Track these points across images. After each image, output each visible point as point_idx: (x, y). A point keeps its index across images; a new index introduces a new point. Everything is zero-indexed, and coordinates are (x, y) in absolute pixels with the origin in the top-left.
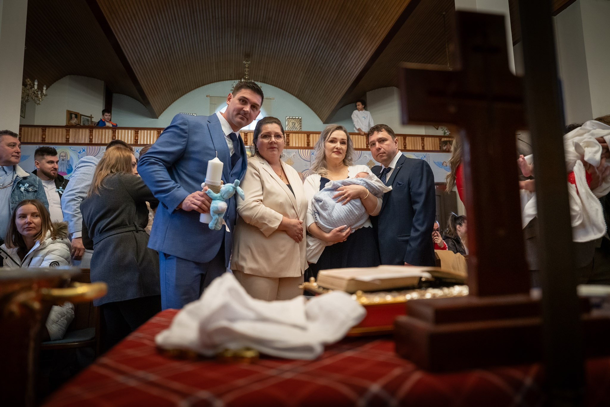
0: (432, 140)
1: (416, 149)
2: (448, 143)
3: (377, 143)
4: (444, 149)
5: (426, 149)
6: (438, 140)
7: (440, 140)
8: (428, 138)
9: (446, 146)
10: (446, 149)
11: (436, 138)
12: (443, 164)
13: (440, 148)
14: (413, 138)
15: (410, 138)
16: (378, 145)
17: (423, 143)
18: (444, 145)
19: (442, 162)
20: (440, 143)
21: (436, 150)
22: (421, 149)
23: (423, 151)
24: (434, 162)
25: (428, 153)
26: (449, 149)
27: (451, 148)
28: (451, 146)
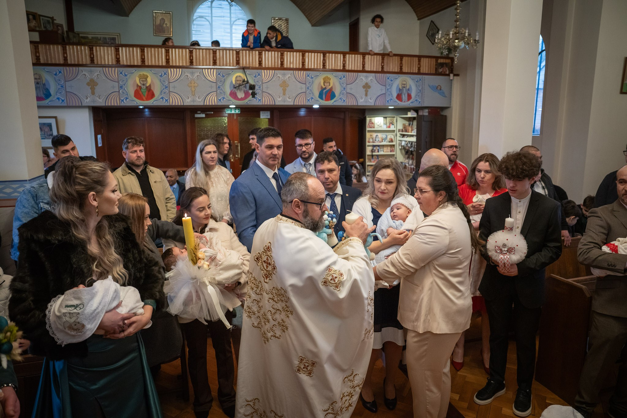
0: (428, 60)
1: (411, 71)
2: (445, 65)
3: (326, 173)
5: (422, 71)
6: (435, 61)
7: (437, 61)
8: (425, 59)
9: (442, 69)
10: (441, 72)
11: (432, 59)
12: (437, 88)
13: (436, 69)
14: (409, 58)
15: (407, 58)
16: (327, 174)
17: (419, 64)
18: (440, 67)
19: (437, 86)
20: (436, 65)
21: (432, 72)
22: (417, 71)
23: (419, 73)
24: (429, 86)
25: (424, 76)
26: (444, 72)
27: (446, 71)
28: (447, 69)
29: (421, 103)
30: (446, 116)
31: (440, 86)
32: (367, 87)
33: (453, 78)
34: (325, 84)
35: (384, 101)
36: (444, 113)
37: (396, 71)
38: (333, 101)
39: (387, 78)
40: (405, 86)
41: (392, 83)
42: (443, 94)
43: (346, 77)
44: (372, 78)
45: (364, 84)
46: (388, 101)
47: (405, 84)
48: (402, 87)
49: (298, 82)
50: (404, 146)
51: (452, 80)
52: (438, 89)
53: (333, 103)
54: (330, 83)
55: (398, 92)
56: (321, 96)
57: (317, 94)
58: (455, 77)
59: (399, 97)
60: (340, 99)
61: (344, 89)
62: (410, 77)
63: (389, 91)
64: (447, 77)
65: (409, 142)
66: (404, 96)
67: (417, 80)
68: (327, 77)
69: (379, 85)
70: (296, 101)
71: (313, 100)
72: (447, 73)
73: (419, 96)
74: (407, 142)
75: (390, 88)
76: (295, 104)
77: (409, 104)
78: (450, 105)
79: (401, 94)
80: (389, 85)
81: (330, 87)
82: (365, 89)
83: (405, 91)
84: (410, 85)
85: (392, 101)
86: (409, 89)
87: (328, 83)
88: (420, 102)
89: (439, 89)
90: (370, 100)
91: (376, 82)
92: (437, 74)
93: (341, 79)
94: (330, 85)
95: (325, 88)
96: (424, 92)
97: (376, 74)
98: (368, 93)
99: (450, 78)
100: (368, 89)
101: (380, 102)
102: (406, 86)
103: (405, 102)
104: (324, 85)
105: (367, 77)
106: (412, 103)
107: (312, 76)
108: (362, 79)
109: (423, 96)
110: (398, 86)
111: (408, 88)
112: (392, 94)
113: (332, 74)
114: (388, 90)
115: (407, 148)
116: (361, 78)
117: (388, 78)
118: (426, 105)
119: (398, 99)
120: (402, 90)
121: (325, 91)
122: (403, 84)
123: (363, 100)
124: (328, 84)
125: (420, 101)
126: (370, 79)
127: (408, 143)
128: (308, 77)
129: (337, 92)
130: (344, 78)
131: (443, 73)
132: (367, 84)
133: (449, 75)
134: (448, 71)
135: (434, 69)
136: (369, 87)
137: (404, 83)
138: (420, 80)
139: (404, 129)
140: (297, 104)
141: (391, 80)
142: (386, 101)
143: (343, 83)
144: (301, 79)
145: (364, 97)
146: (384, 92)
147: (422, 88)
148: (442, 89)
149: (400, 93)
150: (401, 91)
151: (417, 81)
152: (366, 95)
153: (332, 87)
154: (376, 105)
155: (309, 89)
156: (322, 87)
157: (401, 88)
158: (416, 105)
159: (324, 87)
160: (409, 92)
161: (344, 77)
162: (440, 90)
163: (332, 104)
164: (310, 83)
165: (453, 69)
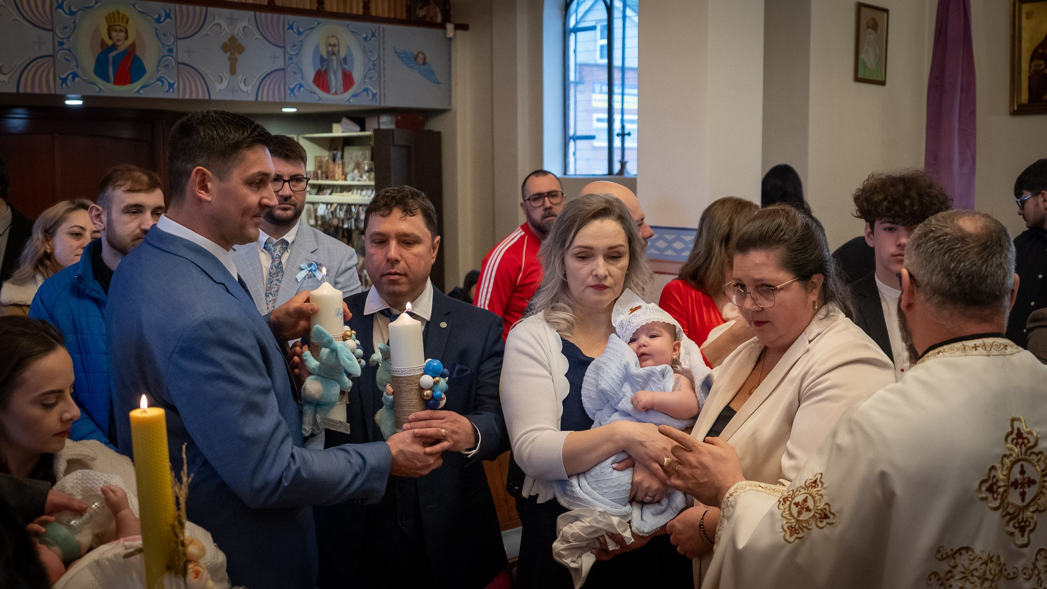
1: (348, 11)
3: (393, 243)
4: (420, 16)
5: (373, 12)
9: (425, 8)
10: (424, 17)
12: (415, 58)
13: (410, 10)
16: (394, 249)
18: (420, 4)
19: (416, 52)
21: (399, 16)
22: (361, 12)
23: (366, 16)
24: (396, 52)
25: (382, 26)
26: (432, 18)
27: (436, 16)
28: (438, 9)
29: (378, 96)
30: (439, 134)
31: (423, 54)
32: (233, 47)
33: (455, 35)
34: (114, 34)
35: (282, 87)
36: (434, 125)
37: (308, 7)
38: (137, 85)
39: (287, 27)
40: (336, 49)
41: (301, 41)
42: (429, 75)
43: (172, 16)
44: (246, 24)
45: (226, 40)
46: (292, 90)
47: (334, 46)
48: (328, 52)
49: (27, 24)
50: (323, 217)
51: (450, 40)
52: (416, 60)
53: (138, 91)
54: (126, 32)
55: (319, 66)
56: (101, 70)
57: (88, 62)
58: (459, 32)
59: (321, 80)
60: (160, 79)
61: (171, 51)
62: (347, 26)
63: (295, 60)
64: (439, 32)
65: (341, 205)
66: (333, 77)
67: (364, 36)
68: (119, 13)
69: (267, 43)
70: (26, 84)
71: (77, 80)
72: (439, 19)
73: (371, 78)
74: (334, 206)
75: (297, 54)
76: (22, 90)
77: (349, 100)
78: (450, 103)
79: (326, 71)
80: (294, 46)
81: (128, 43)
82: (228, 54)
83: (335, 62)
84: (349, 49)
85: (302, 89)
86: (345, 60)
87: (121, 31)
88: (374, 95)
89: (421, 62)
90: (242, 86)
91: (258, 36)
92: (411, 20)
93: (158, 21)
94: (126, 38)
95: (114, 47)
96: (384, 69)
97: (257, 13)
98: (239, 67)
99: (446, 34)
100: (237, 55)
101: (271, 93)
102: (338, 51)
103: (336, 93)
104: (110, 37)
105: (232, 21)
106: (355, 96)
107: (73, 9)
108: (218, 24)
109: (382, 80)
110: (317, 49)
111: (342, 54)
112: (302, 73)
113: (134, 6)
114: (290, 59)
115: (335, 222)
116: (216, 21)
117: (291, 27)
118: (391, 103)
119: (318, 86)
120: (328, 60)
121: (113, 54)
122: (330, 45)
123: (224, 85)
124: (123, 34)
125: (375, 92)
126: (240, 25)
127: (336, 209)
128: (59, 11)
129: (149, 60)
130: (168, 20)
131: (428, 19)
132: (233, 39)
133: (442, 26)
134: (439, 14)
135: (404, 9)
136: (240, 49)
137: (333, 41)
138: (373, 35)
139: (319, 172)
140: (29, 91)
141: (299, 33)
142: (288, 91)
143: (165, 35)
144: (37, 14)
145: (226, 75)
146: (280, 64)
147: (379, 55)
148: (428, 61)
149: (324, 68)
150: (325, 64)
151: (365, 39)
152: (233, 71)
153: (133, 45)
154: (259, 99)
155: (65, 47)
156: (103, 42)
157: (325, 56)
158: (366, 102)
159: (110, 43)
160: (346, 67)
161: (168, 16)
162: (424, 63)
163: (137, 95)
164: (65, 28)
165: (449, 10)
